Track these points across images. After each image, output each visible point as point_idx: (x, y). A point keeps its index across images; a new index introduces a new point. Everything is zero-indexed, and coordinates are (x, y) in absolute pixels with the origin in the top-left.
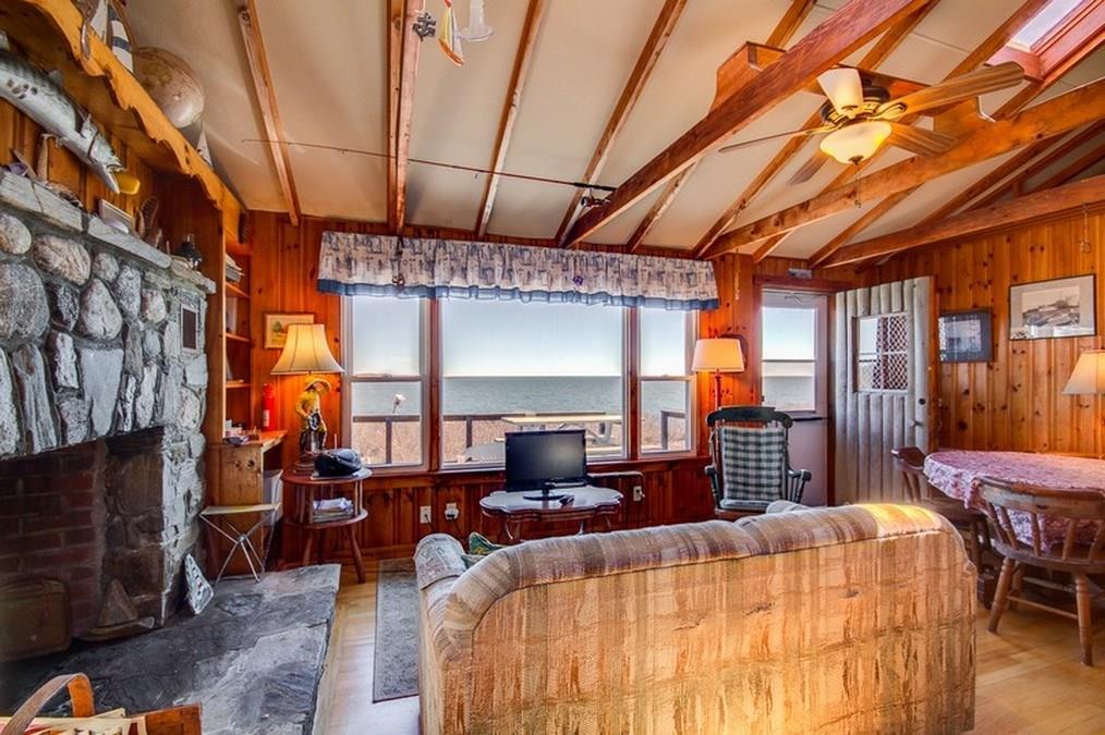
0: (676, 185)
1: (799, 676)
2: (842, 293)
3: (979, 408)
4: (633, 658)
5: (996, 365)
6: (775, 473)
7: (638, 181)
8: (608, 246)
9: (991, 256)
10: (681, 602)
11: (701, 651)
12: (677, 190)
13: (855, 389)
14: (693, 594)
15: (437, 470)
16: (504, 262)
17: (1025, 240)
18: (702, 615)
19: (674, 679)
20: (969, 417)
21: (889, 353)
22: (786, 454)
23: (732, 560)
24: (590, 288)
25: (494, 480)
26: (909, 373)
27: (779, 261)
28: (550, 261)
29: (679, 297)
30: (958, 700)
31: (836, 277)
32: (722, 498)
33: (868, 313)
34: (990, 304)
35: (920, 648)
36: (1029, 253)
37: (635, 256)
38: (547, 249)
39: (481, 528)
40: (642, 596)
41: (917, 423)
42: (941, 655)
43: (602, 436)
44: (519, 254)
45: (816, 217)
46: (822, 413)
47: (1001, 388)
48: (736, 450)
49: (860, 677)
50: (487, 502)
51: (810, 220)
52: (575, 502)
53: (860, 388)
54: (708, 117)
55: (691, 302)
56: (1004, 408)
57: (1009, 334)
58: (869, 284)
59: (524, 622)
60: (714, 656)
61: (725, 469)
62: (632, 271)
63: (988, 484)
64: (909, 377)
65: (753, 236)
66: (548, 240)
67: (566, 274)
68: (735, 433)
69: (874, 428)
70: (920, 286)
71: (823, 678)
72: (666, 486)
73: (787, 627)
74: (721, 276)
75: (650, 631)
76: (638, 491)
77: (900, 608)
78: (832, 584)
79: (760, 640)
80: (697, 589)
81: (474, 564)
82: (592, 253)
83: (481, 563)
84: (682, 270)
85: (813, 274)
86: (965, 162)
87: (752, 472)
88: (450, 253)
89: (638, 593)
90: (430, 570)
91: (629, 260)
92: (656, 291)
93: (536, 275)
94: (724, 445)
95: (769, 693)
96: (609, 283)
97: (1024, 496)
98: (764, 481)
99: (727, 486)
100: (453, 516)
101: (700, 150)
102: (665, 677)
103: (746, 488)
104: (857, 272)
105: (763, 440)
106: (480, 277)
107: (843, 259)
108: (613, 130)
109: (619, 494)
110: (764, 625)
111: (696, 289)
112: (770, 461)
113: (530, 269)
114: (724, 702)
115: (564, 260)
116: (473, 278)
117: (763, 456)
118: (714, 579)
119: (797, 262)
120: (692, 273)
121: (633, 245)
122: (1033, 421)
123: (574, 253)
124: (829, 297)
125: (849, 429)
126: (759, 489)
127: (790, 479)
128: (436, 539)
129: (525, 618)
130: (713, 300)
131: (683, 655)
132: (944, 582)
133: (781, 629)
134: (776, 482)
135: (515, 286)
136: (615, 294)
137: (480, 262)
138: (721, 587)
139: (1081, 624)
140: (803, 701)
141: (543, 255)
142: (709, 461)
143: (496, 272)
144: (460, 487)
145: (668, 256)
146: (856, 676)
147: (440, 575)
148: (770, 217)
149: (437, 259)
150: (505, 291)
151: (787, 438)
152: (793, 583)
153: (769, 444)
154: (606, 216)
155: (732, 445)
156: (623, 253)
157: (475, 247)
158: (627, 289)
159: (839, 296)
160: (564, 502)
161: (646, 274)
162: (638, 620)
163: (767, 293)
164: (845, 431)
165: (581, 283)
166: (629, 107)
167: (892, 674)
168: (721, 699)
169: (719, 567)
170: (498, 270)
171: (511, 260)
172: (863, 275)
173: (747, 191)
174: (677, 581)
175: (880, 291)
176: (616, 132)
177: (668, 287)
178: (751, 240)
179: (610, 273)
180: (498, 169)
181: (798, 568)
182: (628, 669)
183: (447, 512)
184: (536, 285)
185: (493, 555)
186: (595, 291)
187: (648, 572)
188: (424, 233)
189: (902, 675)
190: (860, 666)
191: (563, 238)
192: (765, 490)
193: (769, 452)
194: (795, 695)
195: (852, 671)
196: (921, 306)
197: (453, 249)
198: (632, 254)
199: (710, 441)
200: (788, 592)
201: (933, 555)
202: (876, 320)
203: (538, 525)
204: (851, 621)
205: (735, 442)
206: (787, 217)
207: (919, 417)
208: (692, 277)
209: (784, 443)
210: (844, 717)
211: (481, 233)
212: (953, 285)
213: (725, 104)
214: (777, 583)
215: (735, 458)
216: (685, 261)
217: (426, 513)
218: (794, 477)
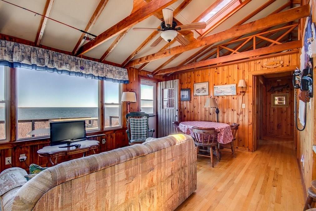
0: (117, 42)
1: (161, 188)
2: (160, 82)
3: (188, 112)
4: (110, 200)
5: (191, 102)
6: (145, 131)
7: (106, 34)
8: (93, 58)
9: (190, 76)
10: (127, 174)
11: (133, 190)
12: (117, 43)
13: (163, 108)
14: (131, 170)
15: (15, 141)
16: (50, 57)
17: (197, 73)
18: (134, 177)
19: (125, 202)
20: (186, 114)
21: (170, 98)
22: (148, 125)
23: (143, 156)
24: (86, 72)
25: (44, 143)
26: (174, 104)
27: (145, 72)
28: (70, 60)
29: (117, 79)
30: (194, 183)
31: (158, 78)
32: (131, 139)
33: (166, 88)
34: (190, 87)
35: (187, 171)
36: (197, 76)
37: (103, 64)
38: (69, 56)
39: (38, 163)
40: (113, 175)
41: (176, 116)
42: (191, 172)
43: (90, 125)
44: (56, 55)
45: (156, 58)
46: (155, 115)
47: (192, 107)
48: (134, 125)
49: (175, 184)
50: (40, 151)
51: (155, 59)
52: (81, 146)
53: (164, 108)
54: (131, 15)
55: (121, 80)
56: (193, 112)
57: (194, 94)
58: (166, 81)
59: (60, 200)
60: (138, 190)
61: (131, 131)
62: (102, 68)
63: (194, 128)
64: (175, 104)
65: (139, 62)
66: (69, 52)
67: (77, 66)
68: (134, 120)
69: (167, 118)
70: (177, 82)
71: (166, 187)
72: (113, 138)
73: (158, 174)
74: (130, 74)
75: (116, 188)
76: (104, 141)
77: (183, 161)
78: (169, 158)
79: (151, 180)
80: (132, 168)
81: (31, 178)
82: (87, 60)
83: (35, 177)
84: (118, 70)
85: (153, 76)
86: (191, 48)
87: (139, 131)
88: (22, 49)
89: (112, 174)
90: (6, 186)
91: (101, 65)
92: (109, 76)
93: (64, 64)
94: (131, 123)
95: (153, 196)
96: (94, 71)
97: (201, 130)
98: (142, 133)
99: (132, 136)
100: (23, 159)
101: (128, 26)
102: (122, 203)
103: (137, 136)
104: (163, 77)
105: (142, 122)
106: (37, 62)
107: (160, 73)
108: (96, 15)
109: (98, 142)
110: (152, 175)
111: (122, 76)
112: (143, 127)
113: (62, 62)
114: (141, 204)
115: (76, 61)
116: (34, 61)
117: (142, 126)
118: (138, 164)
119: (149, 73)
120: (121, 72)
121: (102, 60)
122: (198, 114)
123: (80, 59)
124: (157, 83)
125: (161, 118)
126: (141, 136)
127: (149, 132)
128: (10, 171)
129: (60, 198)
130: (127, 81)
131: (128, 193)
132: (191, 153)
133: (156, 175)
134: (145, 133)
135: (55, 67)
136: (96, 75)
137: (37, 55)
138: (140, 166)
139: (211, 158)
140: (162, 195)
141: (67, 57)
142: (126, 129)
143: (46, 60)
144: (27, 147)
145: (113, 65)
146: (174, 183)
147: (11, 187)
148: (144, 57)
149: (15, 50)
150: (50, 69)
151: (148, 121)
152: (159, 160)
153: (143, 123)
154: (93, 45)
155: (133, 124)
156: (98, 62)
157: (35, 49)
158: (100, 74)
159: (159, 83)
160: (77, 146)
161: (106, 70)
162: (112, 185)
163: (142, 81)
164: (160, 119)
165: (83, 69)
166: (102, 9)
167: (182, 180)
168: (140, 204)
169: (139, 159)
170: (47, 60)
171: (53, 57)
172: (164, 78)
173: (138, 48)
174: (126, 167)
175: (168, 82)
176: (97, 16)
177: (114, 75)
178: (139, 63)
179: (94, 68)
180: (47, 15)
181: (161, 155)
182: (108, 205)
183: (20, 158)
184: (64, 68)
185: (42, 172)
186: (88, 73)
187: (115, 165)
188: (7, 38)
189: (183, 180)
190: (175, 181)
191: (76, 53)
192: (142, 136)
193: (143, 125)
194: (160, 195)
195: (173, 183)
196: (177, 87)
197: (23, 48)
198: (102, 63)
199: (127, 123)
200: (158, 163)
201: (189, 146)
202: (167, 90)
203: (66, 157)
204: (173, 168)
205: (134, 123)
206: (149, 58)
207: (177, 114)
208: (121, 73)
209: (147, 122)
210: (171, 197)
211: (38, 44)
212: (183, 83)
213: (136, 12)
214: (155, 161)
215: (134, 127)
216: (119, 68)
217: (8, 160)
218: (150, 131)
